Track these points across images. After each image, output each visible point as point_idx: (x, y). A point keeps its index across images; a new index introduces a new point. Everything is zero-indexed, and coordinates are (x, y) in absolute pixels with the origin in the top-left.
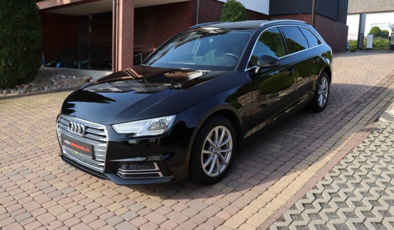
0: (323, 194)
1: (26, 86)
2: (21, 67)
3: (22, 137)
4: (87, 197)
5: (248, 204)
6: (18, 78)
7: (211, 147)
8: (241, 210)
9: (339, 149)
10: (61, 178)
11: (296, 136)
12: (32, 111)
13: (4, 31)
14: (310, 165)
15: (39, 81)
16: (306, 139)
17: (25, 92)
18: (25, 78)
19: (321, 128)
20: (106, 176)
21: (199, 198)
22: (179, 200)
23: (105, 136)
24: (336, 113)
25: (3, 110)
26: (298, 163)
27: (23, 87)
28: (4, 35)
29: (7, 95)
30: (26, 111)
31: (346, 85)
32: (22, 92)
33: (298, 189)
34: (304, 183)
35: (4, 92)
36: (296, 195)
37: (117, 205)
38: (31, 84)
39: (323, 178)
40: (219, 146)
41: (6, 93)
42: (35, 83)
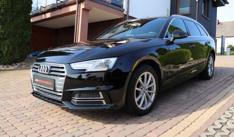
0: (227, 124)
1: (19, 64)
2: (17, 52)
3: (10, 88)
4: (48, 121)
5: (171, 128)
6: (14, 59)
7: (141, 87)
8: (166, 132)
9: (229, 98)
10: (31, 110)
11: (196, 91)
12: (20, 76)
13: (9, 29)
14: (211, 106)
15: (27, 62)
16: (204, 93)
17: (18, 68)
18: (19, 59)
19: (212, 87)
20: (63, 104)
21: (132, 124)
22: (117, 125)
23: (64, 72)
24: (220, 80)
25: (2, 76)
26: (202, 105)
27: (17, 65)
28: (9, 32)
29: (6, 69)
30: (16, 77)
31: (222, 67)
32: (16, 67)
33: (207, 120)
34: (210, 116)
35: (5, 67)
36: (207, 123)
37: (70, 127)
38: (22, 63)
39: (224, 114)
40: (147, 87)
41: (6, 68)
42: (25, 63)
